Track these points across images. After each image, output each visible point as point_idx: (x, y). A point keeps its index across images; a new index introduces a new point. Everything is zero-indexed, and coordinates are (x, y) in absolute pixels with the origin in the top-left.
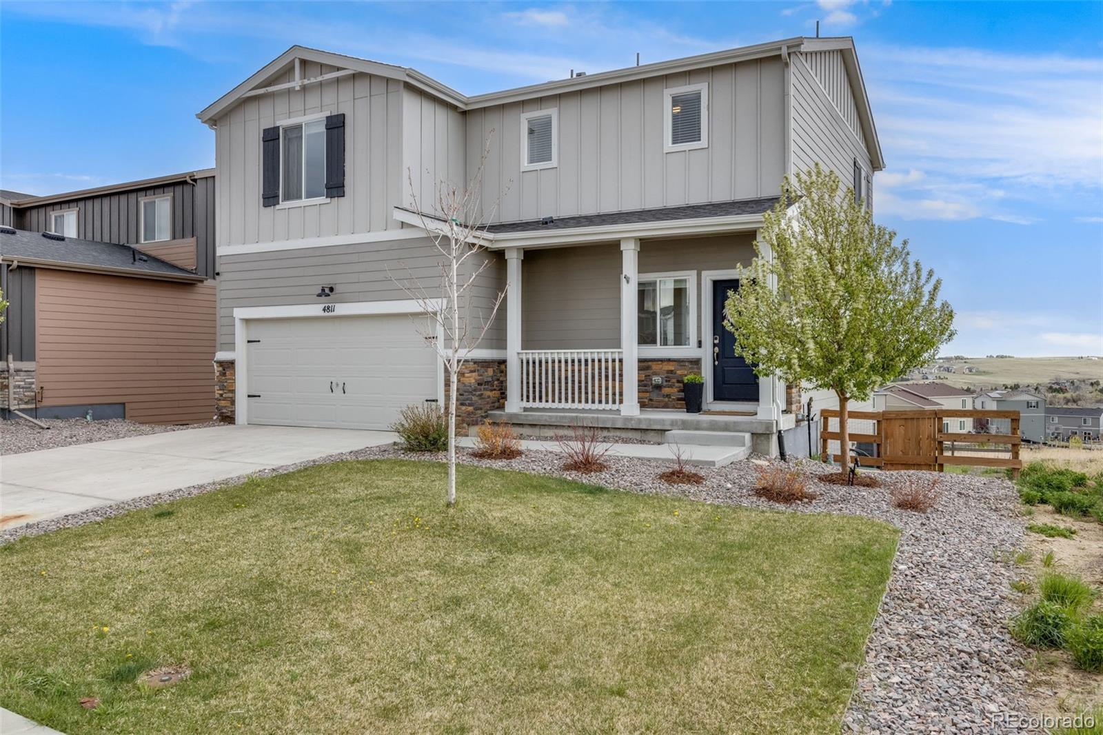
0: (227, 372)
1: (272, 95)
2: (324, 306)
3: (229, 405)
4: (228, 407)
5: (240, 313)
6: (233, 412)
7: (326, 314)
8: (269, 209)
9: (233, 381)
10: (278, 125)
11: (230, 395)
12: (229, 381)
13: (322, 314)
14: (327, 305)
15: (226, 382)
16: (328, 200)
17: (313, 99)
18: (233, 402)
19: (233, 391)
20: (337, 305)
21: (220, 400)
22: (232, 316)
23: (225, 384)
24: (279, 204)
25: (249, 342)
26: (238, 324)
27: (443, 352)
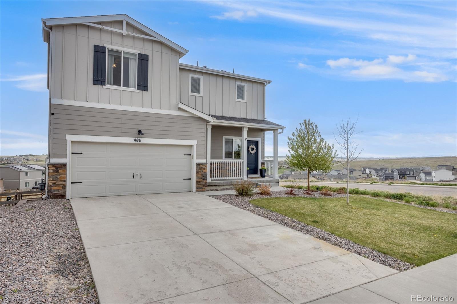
0: (60, 170)
1: (100, 30)
2: (134, 138)
3: (61, 189)
4: (61, 190)
5: (70, 138)
6: (65, 193)
7: (136, 142)
8: (97, 86)
9: (65, 175)
10: (105, 45)
11: (63, 183)
12: (61, 175)
13: (134, 142)
14: (136, 138)
15: (59, 176)
16: (139, 91)
17: (128, 42)
18: (64, 187)
19: (65, 181)
20: (142, 139)
21: (53, 186)
22: (65, 139)
23: (58, 177)
24: (105, 85)
25: (72, 153)
26: (69, 144)
27: (196, 161)
